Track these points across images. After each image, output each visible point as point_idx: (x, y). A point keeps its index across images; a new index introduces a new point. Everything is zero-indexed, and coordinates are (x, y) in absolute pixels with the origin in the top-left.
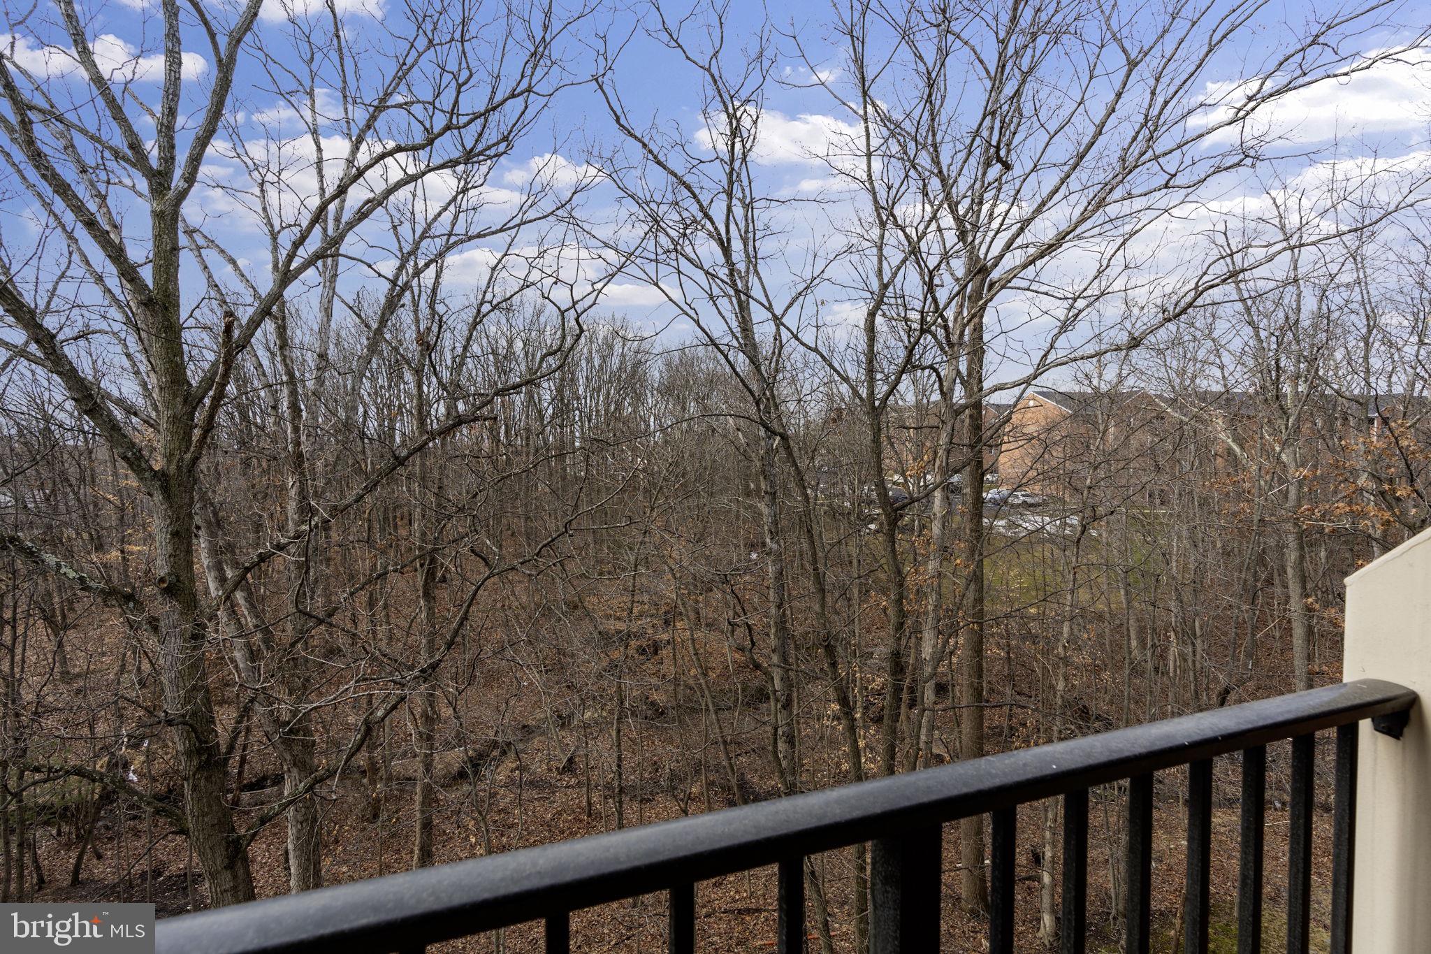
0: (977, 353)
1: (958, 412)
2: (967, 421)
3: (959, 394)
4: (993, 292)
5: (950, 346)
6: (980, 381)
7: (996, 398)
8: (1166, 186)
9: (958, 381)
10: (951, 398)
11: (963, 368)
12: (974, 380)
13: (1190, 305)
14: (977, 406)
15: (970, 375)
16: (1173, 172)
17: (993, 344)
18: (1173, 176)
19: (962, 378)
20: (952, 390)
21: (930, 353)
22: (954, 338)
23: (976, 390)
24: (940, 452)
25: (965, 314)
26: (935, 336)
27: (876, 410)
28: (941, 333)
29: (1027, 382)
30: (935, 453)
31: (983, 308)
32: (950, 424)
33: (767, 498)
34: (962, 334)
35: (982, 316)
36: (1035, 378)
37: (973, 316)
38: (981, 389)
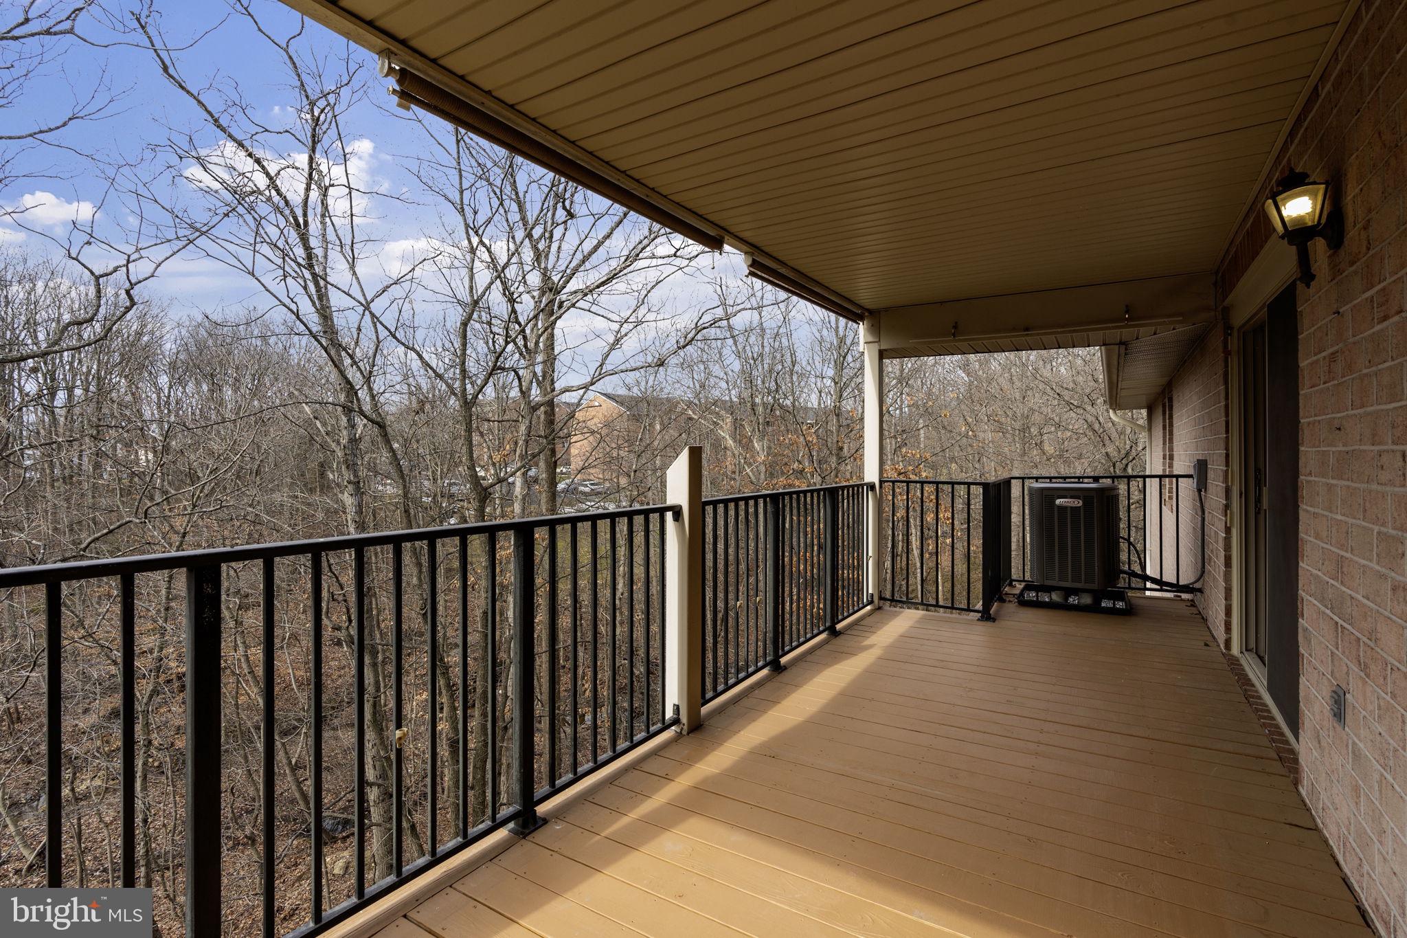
0: (551, 360)
1: (534, 409)
2: (542, 417)
3: (535, 392)
4: (562, 311)
5: (528, 353)
6: (553, 382)
7: (566, 397)
8: (675, 255)
9: (534, 380)
10: (529, 396)
11: (539, 369)
12: (547, 380)
13: (693, 339)
14: (551, 404)
15: (544, 377)
16: (678, 248)
17: (561, 357)
18: (678, 250)
19: (538, 380)
20: (529, 389)
21: (512, 358)
22: (531, 345)
23: (549, 390)
24: (521, 443)
25: (540, 325)
26: (516, 344)
27: (468, 404)
28: (520, 342)
29: (586, 387)
30: (516, 443)
31: (554, 322)
32: (528, 418)
33: (350, 487)
34: (537, 343)
35: (553, 329)
36: (592, 384)
37: (546, 329)
38: (553, 390)
